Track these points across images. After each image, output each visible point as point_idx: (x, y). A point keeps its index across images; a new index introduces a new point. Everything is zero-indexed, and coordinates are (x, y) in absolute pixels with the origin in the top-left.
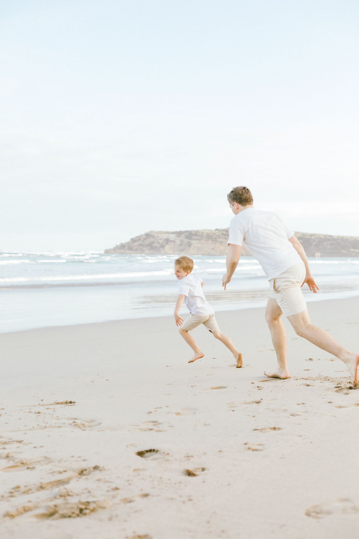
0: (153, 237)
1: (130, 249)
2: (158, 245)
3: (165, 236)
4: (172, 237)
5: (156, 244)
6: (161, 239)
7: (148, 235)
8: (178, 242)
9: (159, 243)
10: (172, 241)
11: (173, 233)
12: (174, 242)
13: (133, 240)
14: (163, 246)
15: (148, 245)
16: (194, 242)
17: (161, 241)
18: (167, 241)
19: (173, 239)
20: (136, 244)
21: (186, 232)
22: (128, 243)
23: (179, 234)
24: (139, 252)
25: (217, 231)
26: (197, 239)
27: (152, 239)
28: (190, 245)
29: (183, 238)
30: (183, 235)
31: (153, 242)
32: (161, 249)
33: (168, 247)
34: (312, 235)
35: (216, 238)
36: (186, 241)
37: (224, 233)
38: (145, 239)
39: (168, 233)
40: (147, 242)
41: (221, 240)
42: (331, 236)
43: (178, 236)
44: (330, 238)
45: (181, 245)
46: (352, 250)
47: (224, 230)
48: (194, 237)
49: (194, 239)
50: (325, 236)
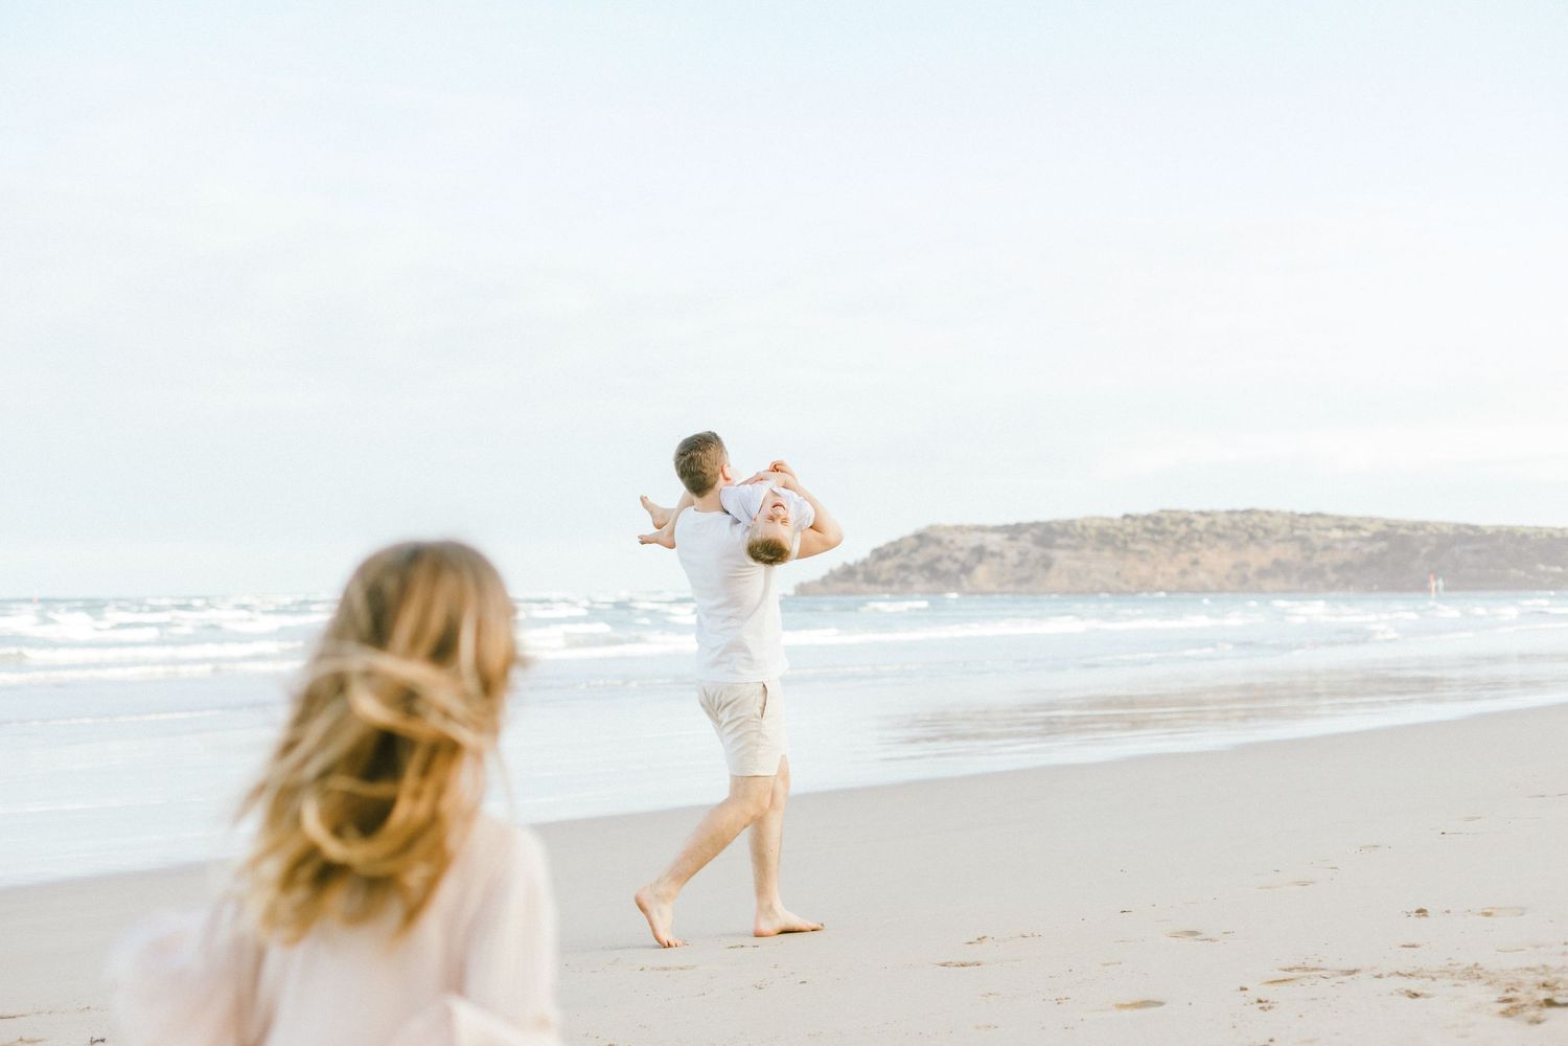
0: (939, 542)
1: (871, 579)
2: (955, 567)
3: (974, 540)
4: (994, 541)
5: (946, 565)
6: (961, 549)
7: (922, 538)
8: (1012, 556)
9: (956, 561)
10: (993, 554)
11: (996, 529)
12: (1002, 555)
13: (880, 554)
14: (967, 570)
15: (922, 568)
16: (1059, 555)
17: (961, 556)
18: (980, 553)
19: (993, 548)
20: (888, 564)
21: (1036, 525)
22: (864, 563)
23: (1014, 531)
24: (896, 587)
25: (1128, 521)
26: (1068, 547)
27: (933, 550)
28: (1047, 564)
29: (1026, 542)
30: (1027, 536)
31: (939, 559)
32: (962, 577)
33: (981, 572)
34: (1416, 527)
35: (1125, 542)
36: (1036, 552)
37: (1150, 525)
38: (915, 550)
39: (981, 529)
40: (919, 559)
41: (1140, 547)
42: (1475, 528)
43: (1011, 539)
44: (1471, 533)
45: (1021, 564)
46: (1542, 567)
47: (1148, 517)
48: (1060, 541)
49: (1060, 547)
50: (1457, 527)
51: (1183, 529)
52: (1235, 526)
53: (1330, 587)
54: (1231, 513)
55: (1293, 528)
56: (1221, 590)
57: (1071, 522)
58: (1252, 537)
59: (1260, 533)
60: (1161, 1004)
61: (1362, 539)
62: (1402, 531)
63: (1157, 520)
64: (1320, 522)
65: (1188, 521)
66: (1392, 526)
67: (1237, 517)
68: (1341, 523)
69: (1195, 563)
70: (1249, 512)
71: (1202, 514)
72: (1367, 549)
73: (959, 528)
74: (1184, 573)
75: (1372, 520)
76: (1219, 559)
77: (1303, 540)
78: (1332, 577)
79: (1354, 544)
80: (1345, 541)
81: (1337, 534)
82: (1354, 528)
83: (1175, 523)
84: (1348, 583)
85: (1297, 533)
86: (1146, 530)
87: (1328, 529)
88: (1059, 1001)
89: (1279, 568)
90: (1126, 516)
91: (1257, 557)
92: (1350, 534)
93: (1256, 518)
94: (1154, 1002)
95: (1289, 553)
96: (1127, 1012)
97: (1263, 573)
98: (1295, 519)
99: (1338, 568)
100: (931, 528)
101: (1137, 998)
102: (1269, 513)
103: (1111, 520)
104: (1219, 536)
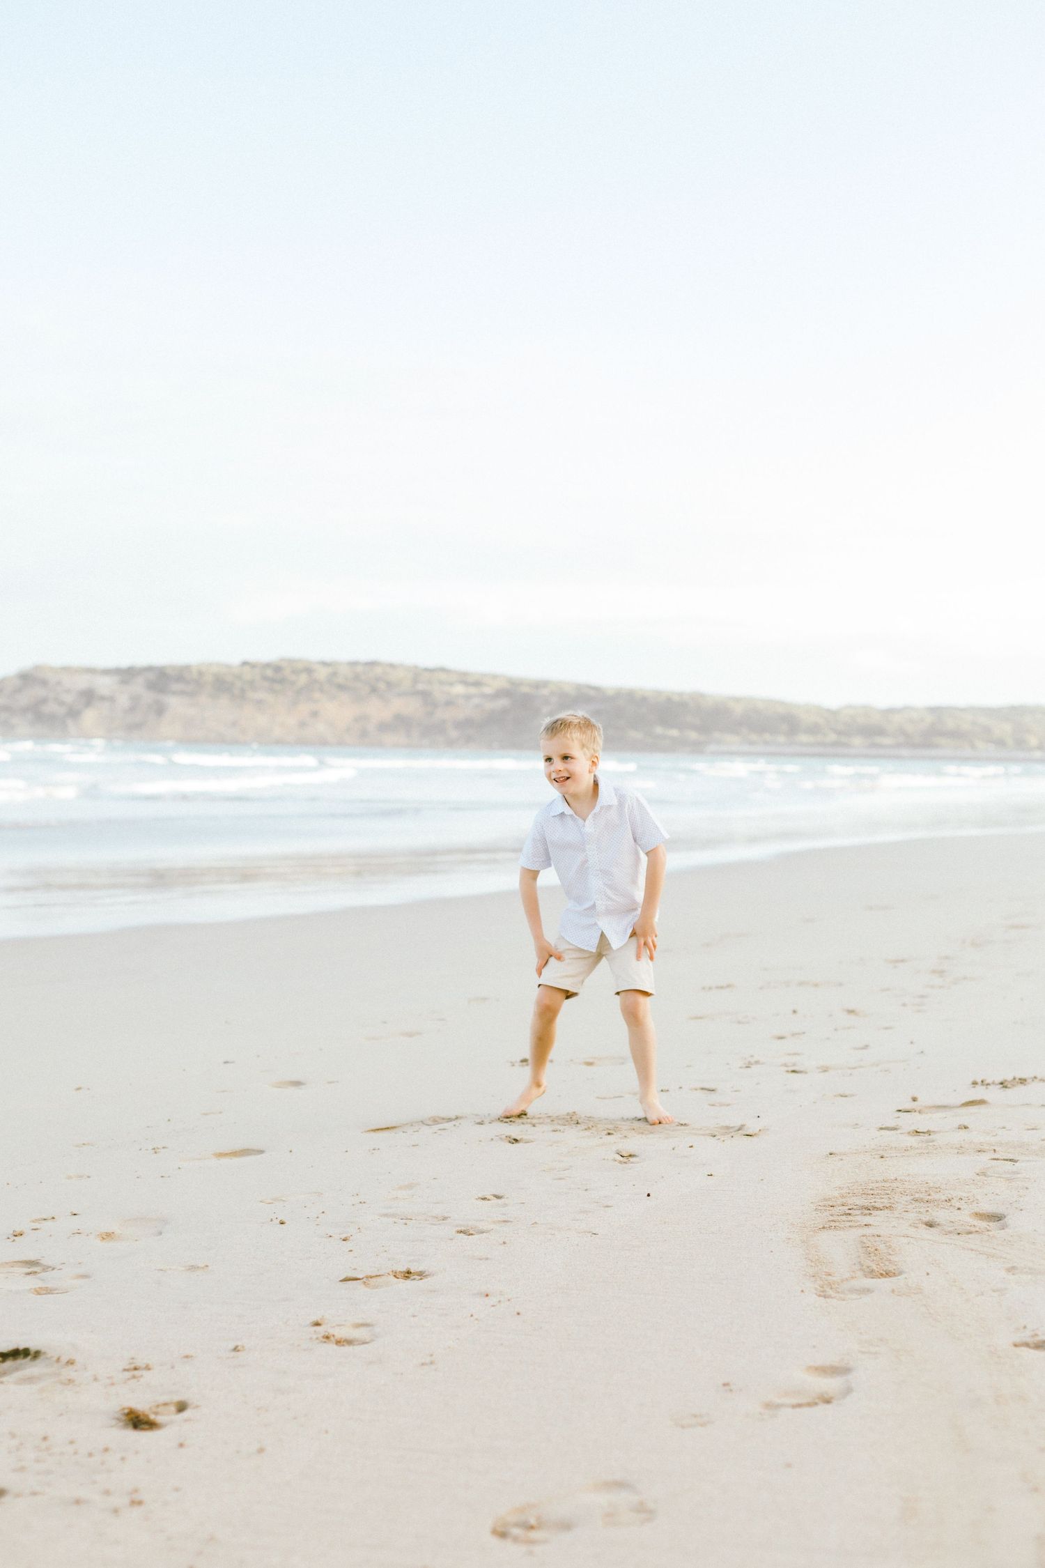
0: (44, 683)
2: (61, 710)
3: (82, 682)
4: (105, 685)
5: (51, 708)
6: (68, 691)
7: (27, 678)
8: (123, 700)
9: (62, 703)
10: (103, 698)
11: (107, 672)
12: (111, 699)
14: (74, 714)
15: (25, 710)
16: (175, 704)
17: (68, 698)
18: (89, 697)
19: (104, 691)
21: (149, 669)
23: (127, 674)
25: (247, 668)
26: (182, 693)
27: (39, 692)
28: (160, 710)
29: (138, 686)
30: (140, 680)
31: (44, 701)
32: (70, 722)
33: (90, 717)
34: (539, 685)
35: (243, 691)
36: (148, 697)
37: (269, 673)
38: (18, 690)
39: (91, 671)
40: (24, 699)
41: (260, 695)
42: (597, 689)
43: (124, 682)
44: (592, 693)
45: (132, 709)
46: (659, 730)
47: (268, 665)
48: (176, 687)
49: (174, 693)
50: (579, 687)
51: (303, 679)
52: (357, 677)
53: (451, 743)
54: (353, 664)
55: (415, 680)
56: (341, 743)
57: (187, 668)
58: (374, 690)
59: (382, 686)
60: (261, 1152)
61: (484, 696)
62: (525, 689)
63: (277, 668)
64: (443, 676)
65: (308, 670)
66: (515, 683)
67: (359, 669)
68: (464, 678)
69: (315, 714)
70: (372, 664)
71: (325, 664)
72: (489, 706)
73: (66, 670)
74: (302, 724)
75: (495, 677)
76: (338, 711)
77: (425, 696)
78: (453, 733)
79: (476, 701)
80: (468, 697)
81: (459, 689)
82: (477, 684)
83: (296, 672)
84: (469, 740)
85: (420, 687)
86: (265, 678)
87: (451, 684)
88: (155, 1151)
89: (401, 723)
90: (245, 663)
91: (377, 710)
92: (472, 690)
93: (378, 671)
94: (253, 1150)
95: (410, 707)
96: (225, 1161)
97: (384, 727)
98: (418, 673)
99: (459, 725)
100: (37, 668)
101: (239, 1145)
102: (392, 666)
103: (228, 666)
104: (341, 687)
